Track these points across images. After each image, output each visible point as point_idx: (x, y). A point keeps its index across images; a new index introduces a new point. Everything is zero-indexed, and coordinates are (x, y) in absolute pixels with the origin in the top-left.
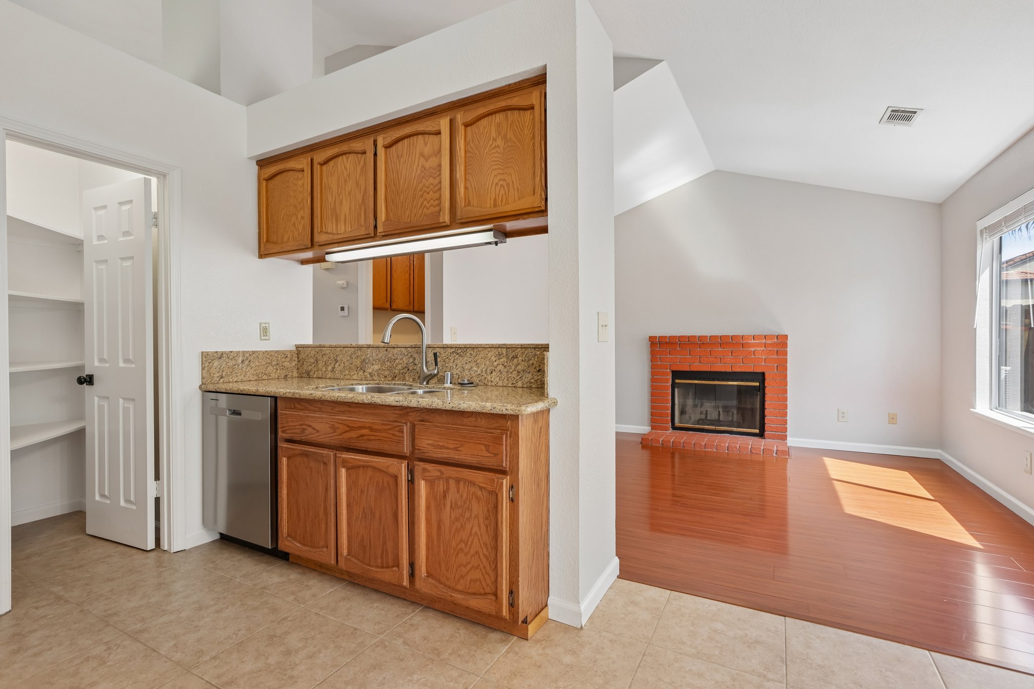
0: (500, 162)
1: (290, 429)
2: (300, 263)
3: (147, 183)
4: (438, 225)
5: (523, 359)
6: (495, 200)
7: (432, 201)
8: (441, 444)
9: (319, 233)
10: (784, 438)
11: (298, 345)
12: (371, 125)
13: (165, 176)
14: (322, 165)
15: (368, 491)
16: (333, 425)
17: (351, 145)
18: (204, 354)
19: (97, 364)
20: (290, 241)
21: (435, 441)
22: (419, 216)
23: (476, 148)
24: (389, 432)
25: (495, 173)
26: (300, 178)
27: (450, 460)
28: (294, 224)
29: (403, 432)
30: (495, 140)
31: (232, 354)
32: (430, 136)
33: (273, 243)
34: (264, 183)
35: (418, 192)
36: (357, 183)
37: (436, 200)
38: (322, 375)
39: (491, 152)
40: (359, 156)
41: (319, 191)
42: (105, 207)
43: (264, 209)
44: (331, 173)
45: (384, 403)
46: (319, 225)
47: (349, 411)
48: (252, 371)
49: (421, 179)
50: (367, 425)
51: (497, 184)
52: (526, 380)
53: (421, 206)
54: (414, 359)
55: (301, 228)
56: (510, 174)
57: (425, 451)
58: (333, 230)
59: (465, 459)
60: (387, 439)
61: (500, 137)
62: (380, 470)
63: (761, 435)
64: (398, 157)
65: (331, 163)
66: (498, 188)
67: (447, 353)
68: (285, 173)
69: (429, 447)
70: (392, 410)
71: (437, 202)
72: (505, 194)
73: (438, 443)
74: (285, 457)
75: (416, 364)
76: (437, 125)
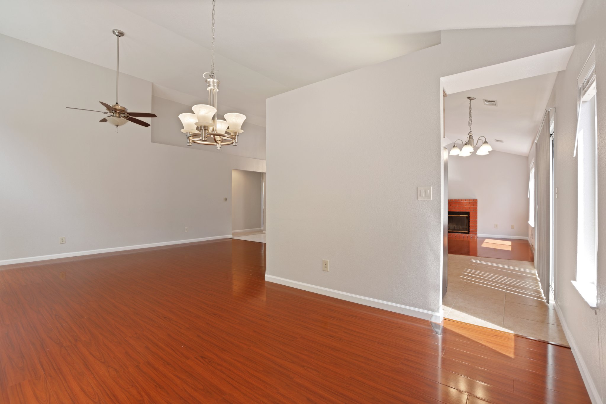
10: (476, 234)
63: (468, 233)
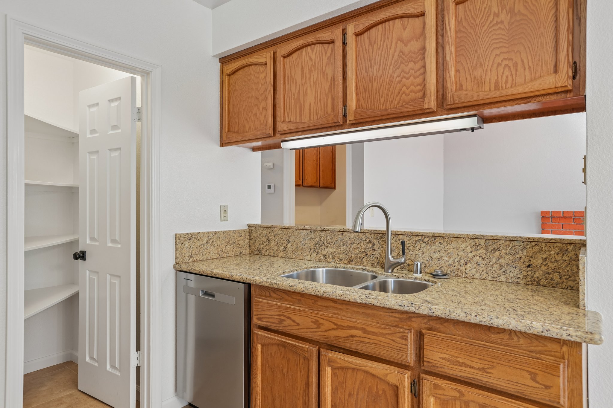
0: (503, 39)
1: (266, 318)
2: (252, 149)
3: (133, 80)
4: (422, 112)
5: (508, 252)
6: (497, 82)
7: (412, 87)
8: (461, 361)
9: (282, 123)
11: (250, 225)
12: (340, 14)
13: (148, 73)
14: (285, 57)
15: (357, 395)
16: (317, 321)
17: (318, 36)
18: (178, 236)
19: (88, 242)
20: (251, 130)
21: (452, 355)
22: (396, 102)
23: (471, 27)
24: (387, 336)
25: (498, 52)
26: (261, 71)
27: (474, 381)
28: (256, 114)
29: (406, 339)
30: (497, 15)
31: (199, 235)
32: (410, 19)
33: (234, 132)
34: (227, 78)
35: (395, 77)
36: (324, 73)
37: (418, 85)
38: (274, 253)
39: (490, 30)
40: (326, 46)
41: (282, 82)
42: (97, 104)
43: (227, 102)
44: (294, 65)
45: (382, 306)
46: (282, 115)
47: (334, 307)
48: (214, 250)
49: (398, 65)
50: (360, 326)
51: (499, 64)
52: (512, 275)
53: (399, 92)
54: (374, 244)
55: (262, 118)
56: (518, 51)
57: (437, 365)
58: (296, 119)
59: (498, 384)
60: (386, 345)
61: (504, 11)
62: (373, 375)
64: (371, 44)
65: (295, 55)
66: (501, 69)
67: (411, 240)
68: (247, 68)
69: (443, 361)
70: (389, 313)
71: (419, 87)
72: (512, 74)
73: (456, 359)
74: (259, 344)
75: (375, 250)
76: (421, 6)
